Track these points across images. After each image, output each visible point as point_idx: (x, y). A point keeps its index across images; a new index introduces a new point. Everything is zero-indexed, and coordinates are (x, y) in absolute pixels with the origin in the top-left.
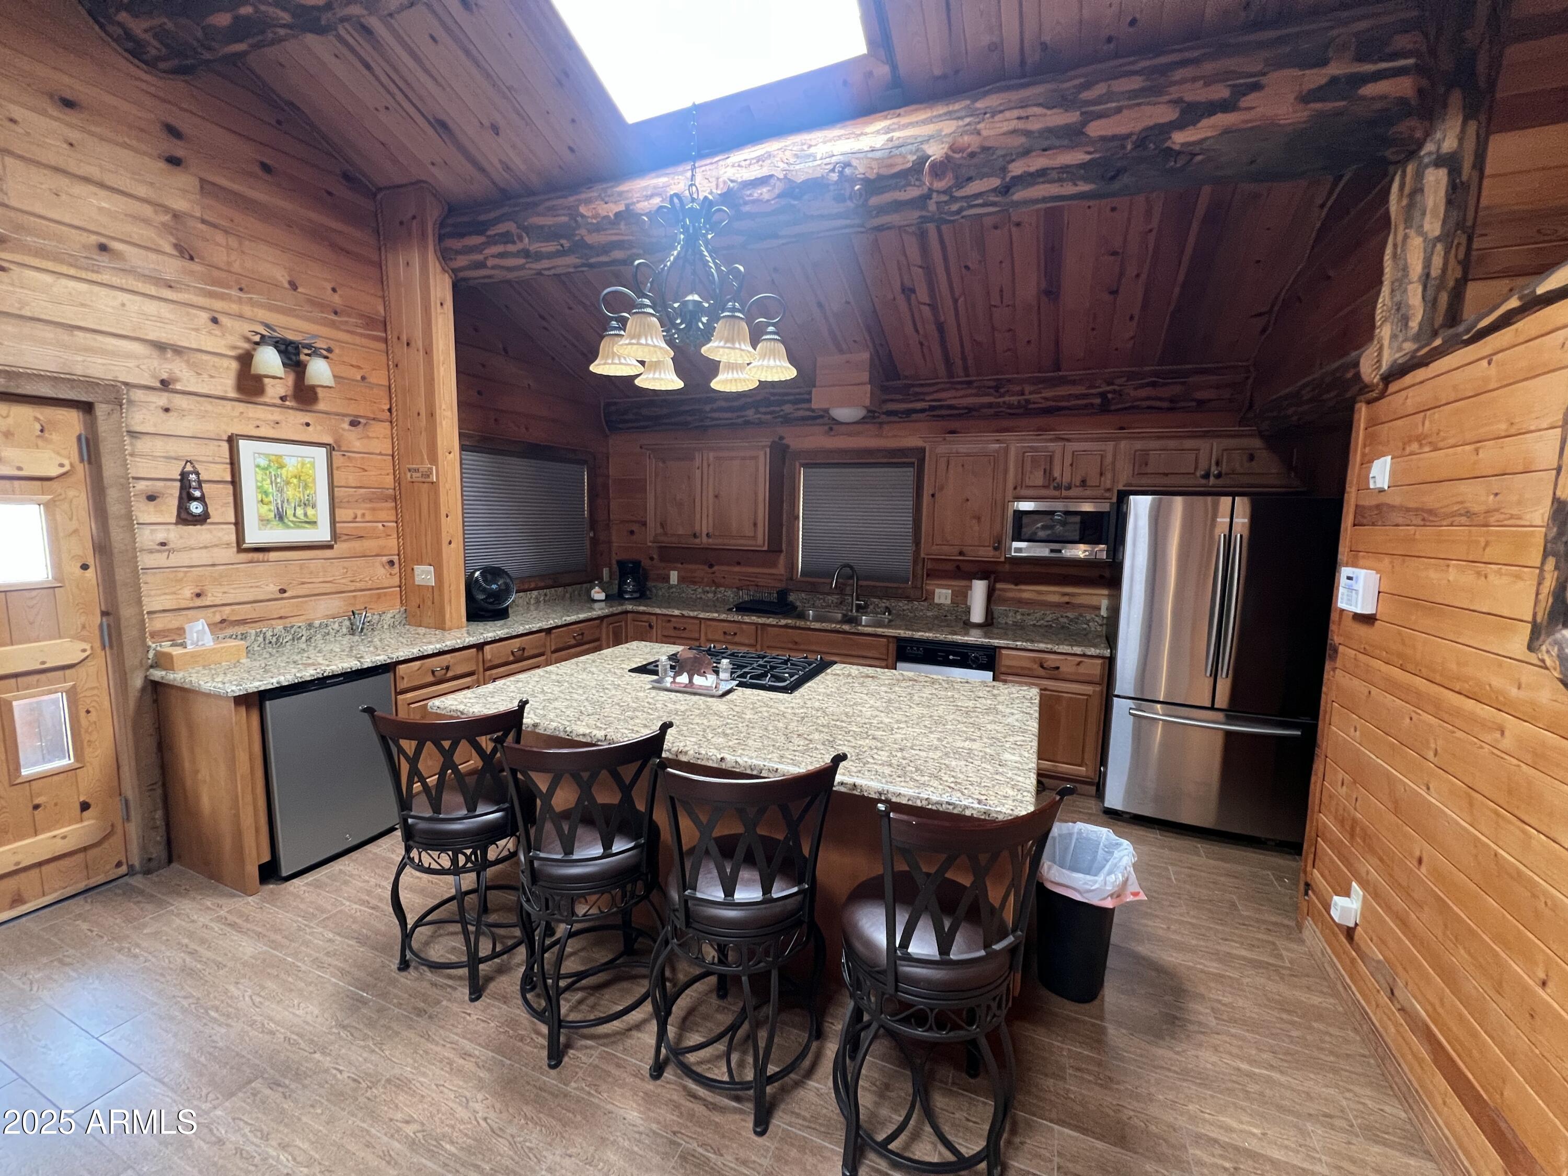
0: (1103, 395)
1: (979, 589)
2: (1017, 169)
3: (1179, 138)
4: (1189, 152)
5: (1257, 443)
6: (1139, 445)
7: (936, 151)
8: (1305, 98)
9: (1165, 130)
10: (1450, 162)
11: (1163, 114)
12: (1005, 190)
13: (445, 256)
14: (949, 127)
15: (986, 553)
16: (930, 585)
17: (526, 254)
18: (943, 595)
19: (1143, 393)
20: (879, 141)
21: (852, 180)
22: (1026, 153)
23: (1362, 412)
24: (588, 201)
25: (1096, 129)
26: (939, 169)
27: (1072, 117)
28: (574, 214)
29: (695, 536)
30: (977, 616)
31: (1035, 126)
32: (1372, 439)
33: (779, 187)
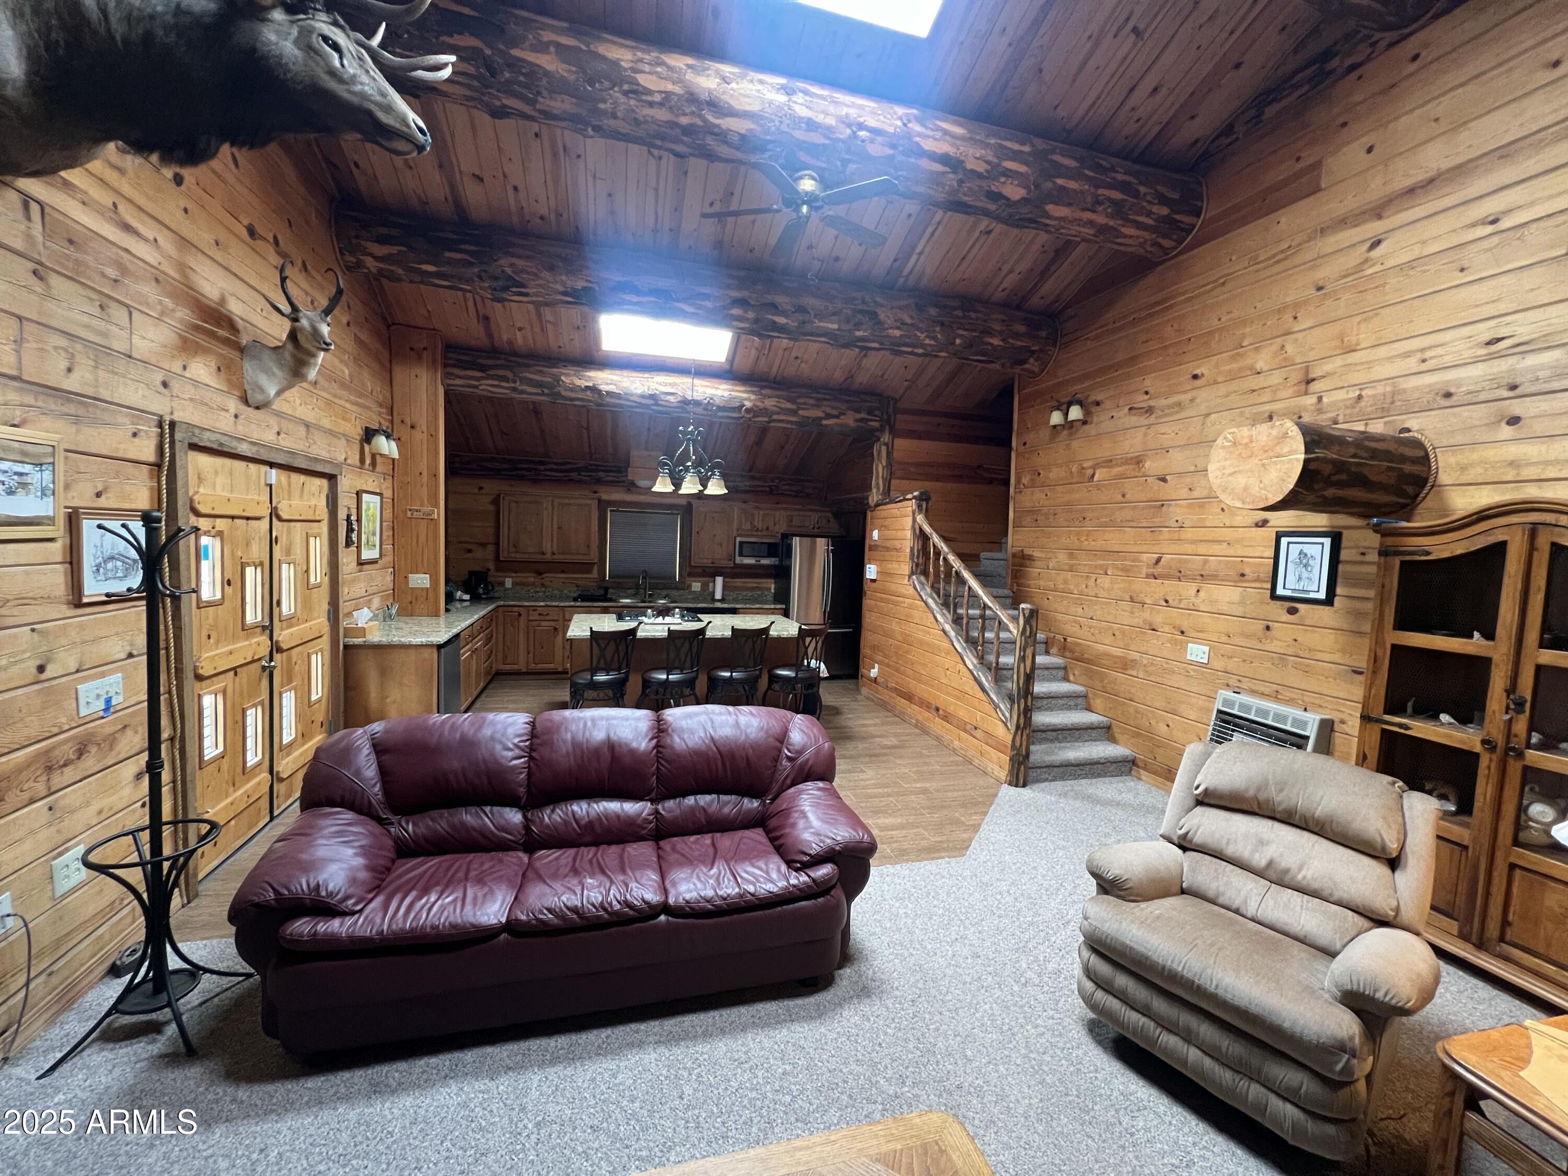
0: (770, 487)
1: (719, 580)
2: (775, 417)
3: (824, 422)
4: (826, 426)
5: (830, 515)
6: (789, 513)
7: (748, 404)
8: (857, 421)
9: (821, 419)
10: (886, 445)
11: (821, 414)
12: (769, 422)
13: (447, 375)
14: (753, 397)
15: (725, 563)
16: (688, 580)
17: (514, 389)
18: (696, 586)
19: (786, 487)
20: (726, 394)
21: (713, 405)
22: (778, 413)
23: (869, 514)
24: (567, 375)
25: (801, 412)
26: (748, 411)
27: (794, 407)
28: (558, 380)
29: (543, 554)
30: (718, 596)
31: (783, 406)
32: (872, 523)
33: (679, 399)
